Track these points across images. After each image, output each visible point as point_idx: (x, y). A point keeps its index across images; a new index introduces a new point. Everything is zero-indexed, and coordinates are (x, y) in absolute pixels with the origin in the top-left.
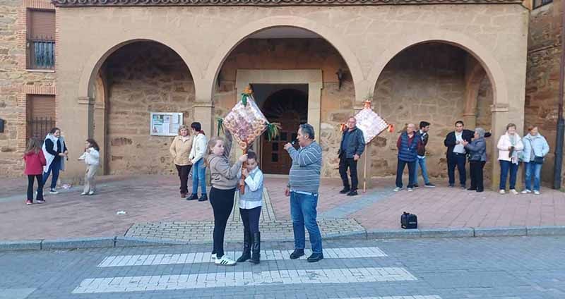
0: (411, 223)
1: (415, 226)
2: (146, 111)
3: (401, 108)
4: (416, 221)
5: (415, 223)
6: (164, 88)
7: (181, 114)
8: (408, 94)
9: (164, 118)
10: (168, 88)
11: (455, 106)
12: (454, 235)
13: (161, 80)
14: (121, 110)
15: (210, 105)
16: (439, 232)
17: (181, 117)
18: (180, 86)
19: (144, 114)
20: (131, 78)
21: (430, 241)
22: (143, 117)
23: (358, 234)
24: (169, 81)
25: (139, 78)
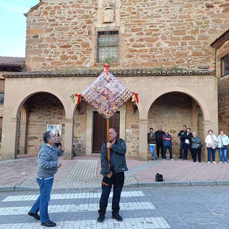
0: (159, 179)
1: (162, 180)
2: (45, 124)
3: (163, 122)
4: (162, 178)
5: (162, 179)
6: (53, 113)
7: (61, 125)
8: (166, 116)
9: (53, 127)
10: (55, 113)
11: (188, 121)
12: (181, 185)
13: (52, 110)
14: (34, 124)
15: (73, 121)
16: (173, 183)
17: (61, 126)
18: (61, 112)
19: (44, 125)
20: (39, 109)
21: (168, 188)
22: (44, 127)
23: (134, 184)
24: (56, 110)
25: (42, 109)
